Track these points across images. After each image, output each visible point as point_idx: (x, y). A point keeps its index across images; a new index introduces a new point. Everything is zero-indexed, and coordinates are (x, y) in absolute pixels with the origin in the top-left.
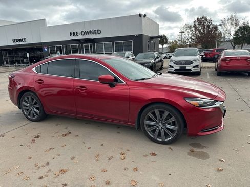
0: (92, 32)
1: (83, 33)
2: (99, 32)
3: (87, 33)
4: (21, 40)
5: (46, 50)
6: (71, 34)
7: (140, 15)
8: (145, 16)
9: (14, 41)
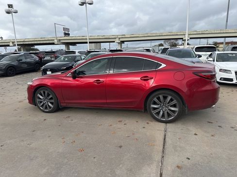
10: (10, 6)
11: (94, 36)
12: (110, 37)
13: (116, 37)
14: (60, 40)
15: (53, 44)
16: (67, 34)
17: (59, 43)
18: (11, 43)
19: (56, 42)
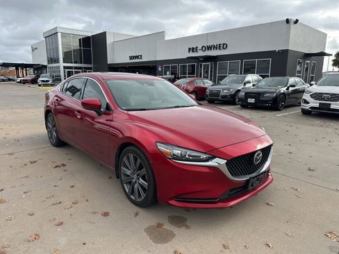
0: (215, 47)
1: (204, 49)
2: (225, 46)
3: (209, 48)
4: (137, 57)
5: (160, 69)
6: (190, 49)
7: (288, 21)
8: (296, 22)
9: (131, 58)
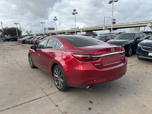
10: (75, 10)
11: (130, 23)
12: (143, 23)
13: (149, 22)
14: (106, 27)
15: (102, 30)
16: (114, 23)
17: (106, 29)
18: (81, 30)
19: (104, 28)
